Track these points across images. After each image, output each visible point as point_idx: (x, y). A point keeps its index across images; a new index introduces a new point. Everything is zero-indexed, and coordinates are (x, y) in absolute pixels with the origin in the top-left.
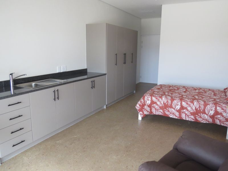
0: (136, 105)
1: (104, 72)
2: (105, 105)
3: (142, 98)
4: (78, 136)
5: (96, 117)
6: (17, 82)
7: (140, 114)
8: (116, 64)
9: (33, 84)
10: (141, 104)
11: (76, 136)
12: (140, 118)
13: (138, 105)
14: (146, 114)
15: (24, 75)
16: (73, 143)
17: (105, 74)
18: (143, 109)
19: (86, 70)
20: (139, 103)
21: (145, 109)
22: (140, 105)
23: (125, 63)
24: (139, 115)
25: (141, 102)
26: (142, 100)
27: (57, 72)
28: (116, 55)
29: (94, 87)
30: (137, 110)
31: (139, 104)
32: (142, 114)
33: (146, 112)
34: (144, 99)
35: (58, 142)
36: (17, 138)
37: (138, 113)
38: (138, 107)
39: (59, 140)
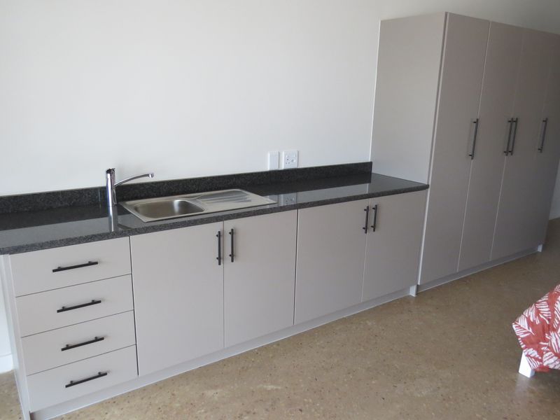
0: (515, 319)
1: (423, 179)
2: (412, 285)
3: (546, 298)
4: (279, 388)
5: (369, 323)
6: (127, 192)
7: (528, 356)
8: (472, 156)
9: (177, 201)
10: (538, 322)
11: (270, 387)
12: (526, 369)
13: (522, 322)
14: (551, 367)
15: (148, 175)
16: (248, 413)
17: (425, 187)
18: (545, 340)
19: (369, 165)
20: (530, 313)
21: (550, 348)
22: (531, 324)
23: (511, 152)
24: (524, 360)
25: (538, 312)
26: (544, 309)
27: (268, 167)
28: (476, 122)
29: (374, 227)
30: (518, 337)
31: (528, 319)
32: (536, 359)
33: (552, 360)
34: (551, 304)
35: (210, 393)
36: (85, 360)
37: (522, 349)
38: (522, 327)
39: (216, 387)
